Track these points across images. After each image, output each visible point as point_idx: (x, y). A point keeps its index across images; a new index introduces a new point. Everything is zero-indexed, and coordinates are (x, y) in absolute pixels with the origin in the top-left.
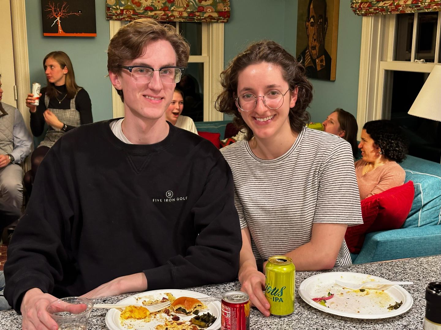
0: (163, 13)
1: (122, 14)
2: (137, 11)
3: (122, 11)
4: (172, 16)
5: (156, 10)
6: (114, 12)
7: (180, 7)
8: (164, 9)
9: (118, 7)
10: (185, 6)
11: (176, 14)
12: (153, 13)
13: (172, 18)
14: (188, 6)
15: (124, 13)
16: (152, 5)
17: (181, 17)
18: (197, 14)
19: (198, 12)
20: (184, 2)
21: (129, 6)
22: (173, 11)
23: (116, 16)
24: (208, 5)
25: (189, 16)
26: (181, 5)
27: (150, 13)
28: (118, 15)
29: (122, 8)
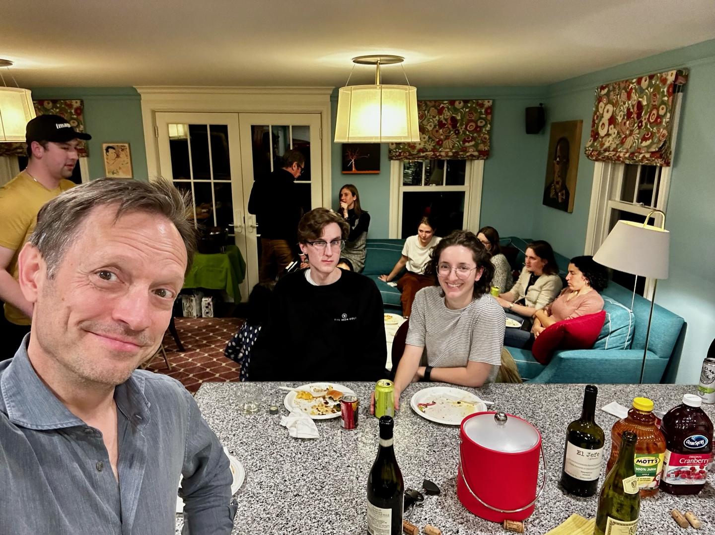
0: (432, 153)
1: (400, 155)
2: (412, 153)
3: (400, 153)
4: (440, 155)
5: (427, 151)
6: (394, 154)
7: (447, 148)
8: (433, 150)
9: (397, 150)
10: (451, 147)
11: (443, 154)
12: (424, 154)
13: (440, 157)
14: (453, 147)
15: (402, 154)
16: (424, 148)
17: (447, 156)
18: (461, 153)
19: (461, 151)
20: (450, 145)
21: (406, 149)
22: (441, 151)
23: (396, 157)
24: (471, 146)
25: (453, 155)
26: (448, 147)
27: (422, 154)
28: (397, 156)
29: (400, 151)
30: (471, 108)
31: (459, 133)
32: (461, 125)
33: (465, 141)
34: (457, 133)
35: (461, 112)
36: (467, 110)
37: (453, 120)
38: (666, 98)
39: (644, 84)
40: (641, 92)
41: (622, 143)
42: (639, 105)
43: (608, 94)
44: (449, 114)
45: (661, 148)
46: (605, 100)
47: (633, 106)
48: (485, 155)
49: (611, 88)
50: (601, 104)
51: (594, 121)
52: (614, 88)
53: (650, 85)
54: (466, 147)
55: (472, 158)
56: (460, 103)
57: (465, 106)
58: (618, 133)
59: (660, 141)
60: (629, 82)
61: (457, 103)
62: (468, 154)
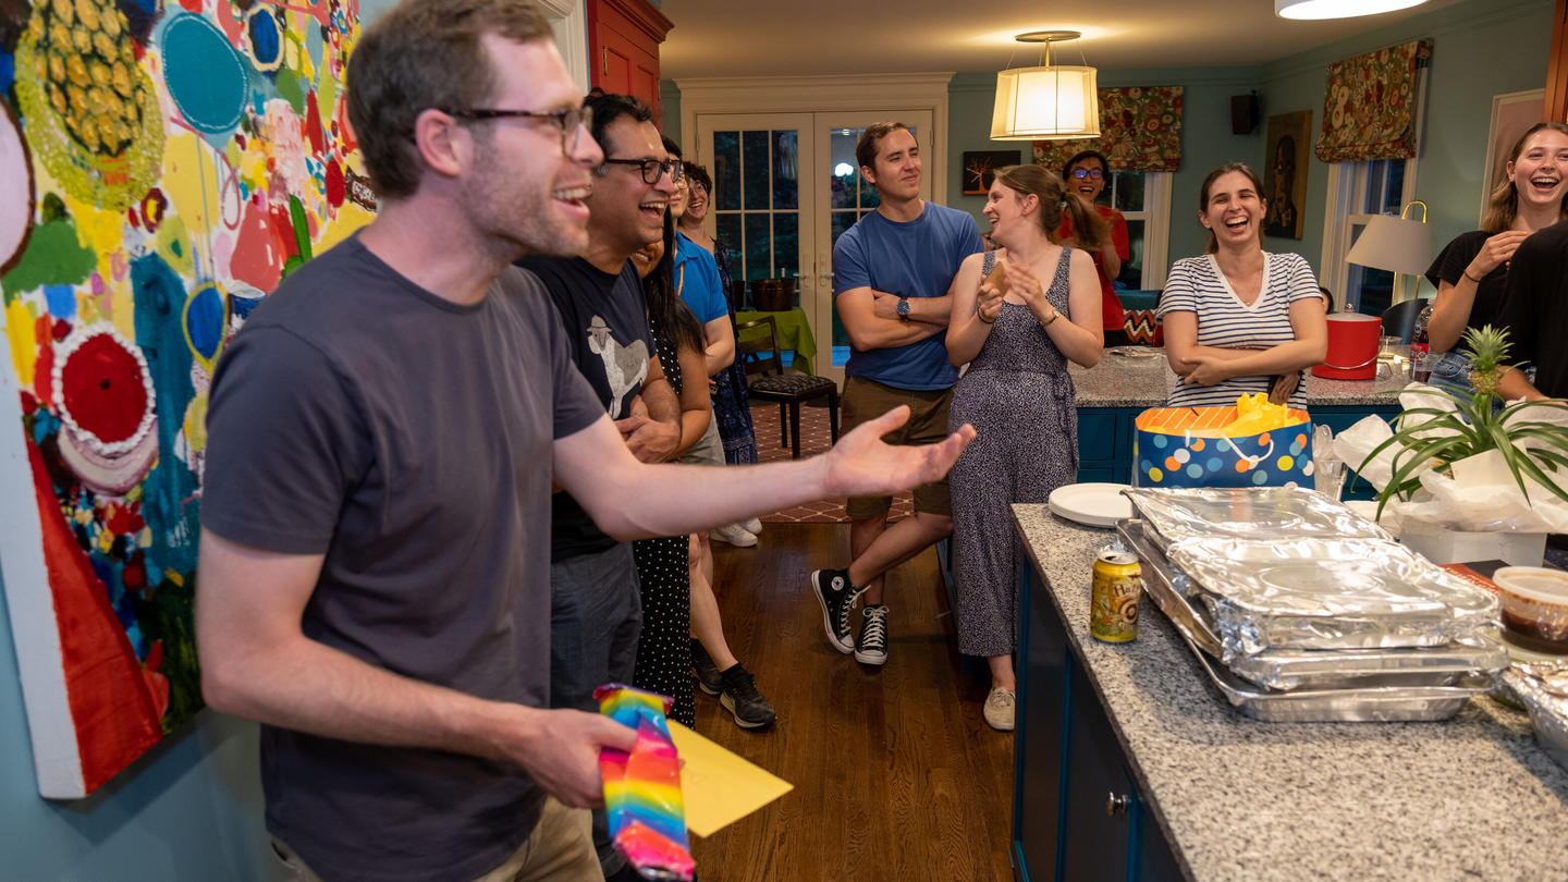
30: (1153, 99)
31: (1136, 134)
32: (1139, 122)
33: (1144, 146)
34: (1133, 134)
35: (1138, 105)
36: (1147, 101)
37: (1128, 116)
38: (1407, 75)
39: (1384, 59)
40: (1381, 68)
41: (1360, 134)
42: (1380, 86)
43: (1342, 74)
44: (1120, 107)
45: (1402, 135)
46: (1339, 82)
47: (1372, 87)
48: (1174, 165)
49: (1346, 66)
50: (1335, 87)
51: (1326, 109)
52: (1350, 66)
53: (1391, 60)
54: (1146, 155)
55: (1156, 168)
56: (1136, 91)
57: (1144, 95)
58: (1356, 123)
59: (1402, 127)
60: (1366, 57)
61: (1132, 92)
62: (1148, 164)
